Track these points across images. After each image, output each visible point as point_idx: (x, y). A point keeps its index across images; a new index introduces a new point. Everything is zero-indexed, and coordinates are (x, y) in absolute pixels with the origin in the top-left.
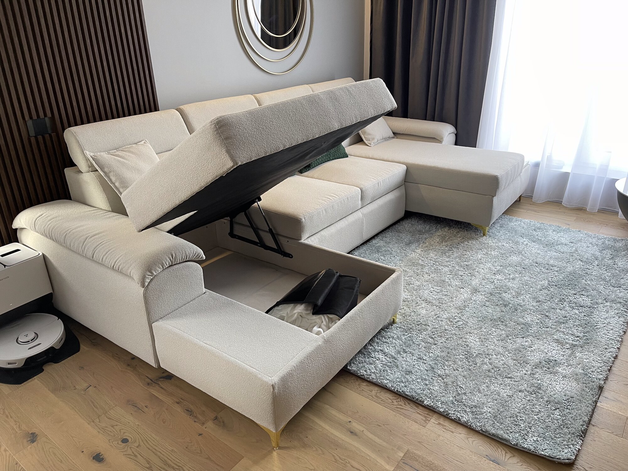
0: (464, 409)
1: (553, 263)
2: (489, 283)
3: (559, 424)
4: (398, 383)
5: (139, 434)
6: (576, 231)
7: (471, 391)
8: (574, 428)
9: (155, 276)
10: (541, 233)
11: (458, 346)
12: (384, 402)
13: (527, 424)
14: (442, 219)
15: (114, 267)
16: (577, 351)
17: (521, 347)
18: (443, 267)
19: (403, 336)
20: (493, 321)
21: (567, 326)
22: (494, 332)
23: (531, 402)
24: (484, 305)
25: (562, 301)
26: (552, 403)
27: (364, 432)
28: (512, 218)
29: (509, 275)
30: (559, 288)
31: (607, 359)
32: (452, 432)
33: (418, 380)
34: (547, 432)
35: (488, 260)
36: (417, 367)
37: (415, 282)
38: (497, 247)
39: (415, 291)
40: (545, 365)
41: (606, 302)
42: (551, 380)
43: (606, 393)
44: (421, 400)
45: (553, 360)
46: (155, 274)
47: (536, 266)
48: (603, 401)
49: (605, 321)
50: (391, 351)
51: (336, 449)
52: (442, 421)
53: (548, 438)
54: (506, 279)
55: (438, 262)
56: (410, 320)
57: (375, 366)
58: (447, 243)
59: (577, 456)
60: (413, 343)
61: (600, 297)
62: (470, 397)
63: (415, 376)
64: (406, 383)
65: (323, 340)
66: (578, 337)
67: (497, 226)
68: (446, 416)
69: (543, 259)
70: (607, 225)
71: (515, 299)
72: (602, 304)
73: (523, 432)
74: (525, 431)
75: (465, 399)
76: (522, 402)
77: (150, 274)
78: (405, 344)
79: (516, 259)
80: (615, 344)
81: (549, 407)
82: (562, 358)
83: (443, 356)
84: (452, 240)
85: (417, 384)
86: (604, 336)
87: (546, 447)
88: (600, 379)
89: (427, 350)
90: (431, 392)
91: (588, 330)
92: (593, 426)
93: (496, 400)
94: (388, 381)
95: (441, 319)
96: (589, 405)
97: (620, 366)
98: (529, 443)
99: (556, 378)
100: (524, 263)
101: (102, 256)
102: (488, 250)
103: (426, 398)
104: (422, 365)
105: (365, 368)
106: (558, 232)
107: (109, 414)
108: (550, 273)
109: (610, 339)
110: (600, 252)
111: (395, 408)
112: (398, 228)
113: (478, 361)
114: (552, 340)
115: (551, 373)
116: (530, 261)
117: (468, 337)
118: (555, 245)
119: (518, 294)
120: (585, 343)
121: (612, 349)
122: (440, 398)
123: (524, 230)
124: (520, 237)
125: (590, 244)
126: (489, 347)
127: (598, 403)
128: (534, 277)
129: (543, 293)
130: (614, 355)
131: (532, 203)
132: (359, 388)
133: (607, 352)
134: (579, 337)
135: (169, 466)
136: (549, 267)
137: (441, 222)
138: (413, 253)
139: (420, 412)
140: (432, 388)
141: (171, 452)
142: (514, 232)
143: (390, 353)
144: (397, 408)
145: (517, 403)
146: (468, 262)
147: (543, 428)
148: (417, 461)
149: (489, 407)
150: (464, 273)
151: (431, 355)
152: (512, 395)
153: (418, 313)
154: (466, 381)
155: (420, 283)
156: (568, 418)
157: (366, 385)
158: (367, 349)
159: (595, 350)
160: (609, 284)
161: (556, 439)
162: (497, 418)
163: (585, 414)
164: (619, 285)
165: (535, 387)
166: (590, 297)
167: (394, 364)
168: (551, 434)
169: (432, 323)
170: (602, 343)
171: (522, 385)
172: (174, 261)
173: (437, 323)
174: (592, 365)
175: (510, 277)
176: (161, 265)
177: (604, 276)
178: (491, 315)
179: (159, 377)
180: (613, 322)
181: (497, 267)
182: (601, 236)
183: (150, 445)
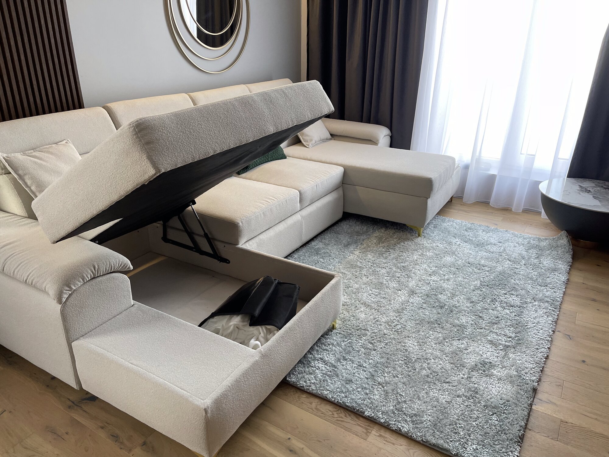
0: (404, 418)
1: (484, 263)
2: (425, 284)
3: (497, 430)
4: (339, 394)
6: (503, 231)
7: (411, 399)
8: (511, 433)
9: (74, 290)
10: (472, 234)
11: (397, 351)
12: (324, 414)
13: (466, 431)
14: (378, 220)
15: (27, 281)
16: (510, 352)
17: (458, 349)
18: (380, 269)
19: (343, 342)
20: (430, 324)
21: (499, 326)
22: (432, 335)
23: (469, 407)
24: (421, 308)
25: (493, 301)
26: (490, 407)
27: (304, 449)
28: (445, 219)
29: (444, 275)
30: (490, 288)
31: (539, 360)
32: (394, 444)
33: (359, 390)
34: (486, 439)
35: (423, 261)
36: (357, 375)
37: (353, 285)
38: (431, 247)
39: (354, 294)
40: (481, 368)
41: (534, 301)
42: (487, 383)
43: (539, 395)
44: (362, 411)
45: (488, 362)
46: (74, 288)
47: (469, 267)
48: (537, 404)
49: (535, 321)
50: (331, 358)
52: (383, 432)
53: (487, 446)
54: (441, 280)
55: (376, 263)
56: (350, 325)
57: (314, 376)
58: (383, 244)
60: (353, 349)
61: (529, 297)
62: (410, 405)
63: (355, 385)
65: (260, 355)
66: (510, 337)
67: (432, 227)
68: (388, 427)
69: (475, 259)
70: (531, 225)
71: (451, 300)
72: (531, 303)
73: (463, 441)
74: (465, 439)
75: (405, 408)
76: (461, 407)
77: (68, 289)
78: (345, 351)
79: (450, 259)
80: (546, 344)
81: (486, 411)
82: (496, 359)
83: (383, 362)
84: (388, 241)
85: (357, 394)
86: (534, 335)
88: (533, 381)
89: (367, 356)
90: (372, 402)
91: (519, 330)
92: (530, 430)
93: (435, 407)
94: (328, 392)
95: (380, 323)
96: (525, 409)
97: (551, 366)
98: (469, 453)
99: (492, 381)
100: (457, 263)
101: (13, 269)
102: (423, 251)
103: (367, 408)
104: (362, 373)
105: (304, 379)
106: (487, 232)
107: (25, 443)
108: (482, 274)
109: (540, 339)
110: (526, 251)
111: (336, 421)
112: (336, 229)
113: (417, 367)
114: (486, 341)
115: (487, 376)
116: (463, 261)
117: (407, 341)
118: (485, 245)
119: (453, 295)
120: (517, 344)
121: (543, 349)
122: (380, 408)
123: (456, 231)
124: (453, 238)
125: (517, 243)
126: (427, 351)
127: (533, 405)
128: (467, 277)
129: (476, 293)
130: (546, 355)
131: (462, 204)
132: (299, 400)
133: (538, 353)
134: (511, 337)
136: (480, 267)
137: (377, 223)
138: (351, 254)
139: (360, 424)
140: (372, 397)
142: (447, 233)
143: (330, 361)
144: (338, 420)
145: (456, 410)
146: (404, 263)
147: (481, 435)
149: (429, 415)
150: (401, 275)
151: (371, 361)
152: (451, 401)
153: (357, 318)
154: (406, 389)
155: (359, 285)
156: (506, 423)
157: (305, 397)
158: (307, 358)
159: (527, 350)
160: (536, 283)
161: (495, 446)
162: (437, 426)
163: (522, 418)
164: (546, 284)
165: (472, 391)
166: (519, 297)
167: (334, 372)
168: (490, 441)
169: (371, 327)
170: (533, 343)
171: (460, 390)
172: (97, 273)
173: (376, 327)
174: (525, 366)
175: (445, 278)
176: (81, 278)
177: (531, 275)
178: (428, 317)
179: (81, 399)
180: (542, 321)
181: (432, 268)
182: (527, 236)
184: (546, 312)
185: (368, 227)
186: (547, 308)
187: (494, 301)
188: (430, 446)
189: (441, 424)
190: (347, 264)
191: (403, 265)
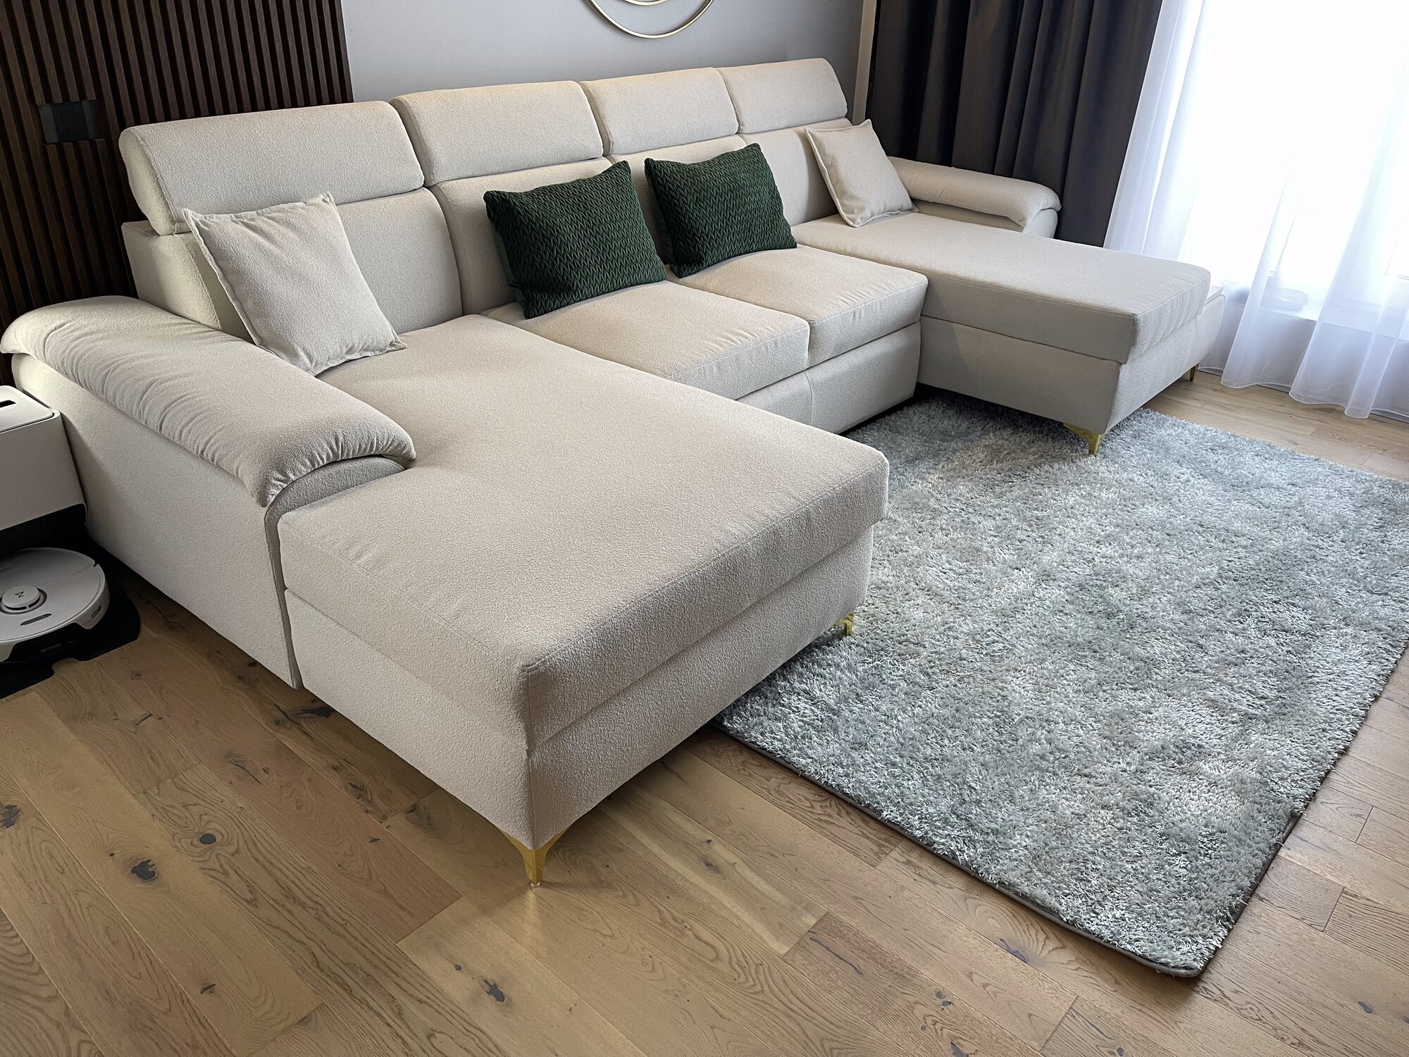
0: (969, 835)
1: (1240, 528)
2: (1081, 561)
3: (1181, 887)
4: (831, 767)
5: (241, 827)
6: (1308, 459)
7: (992, 798)
8: (1213, 899)
9: (293, 482)
10: (1225, 459)
11: (984, 696)
12: (793, 804)
13: (1105, 879)
14: (1000, 409)
15: (204, 453)
16: (1253, 730)
17: (1127, 709)
18: (981, 519)
19: (861, 664)
20: (1073, 648)
21: (1242, 671)
22: (1072, 673)
23: (1126, 833)
24: (1061, 611)
25: (1242, 614)
26: (1174, 839)
27: (736, 867)
28: (1165, 419)
29: (1132, 546)
30: (1242, 585)
31: (1322, 754)
32: (934, 883)
33: (878, 765)
34: (1148, 901)
35: (1089, 510)
37: (910, 547)
38: (1116, 481)
39: (908, 566)
40: (1174, 755)
41: (1346, 625)
42: (1181, 787)
43: (1304, 829)
44: (877, 807)
45: (1194, 745)
46: (293, 477)
47: (1199, 533)
48: (1293, 847)
49: (1335, 668)
50: (828, 694)
51: (668, 898)
52: (914, 857)
53: (1149, 916)
54: (1122, 556)
55: (973, 505)
56: (884, 632)
57: (785, 724)
58: (1001, 464)
59: (1209, 962)
61: (1334, 614)
62: (988, 810)
63: (872, 755)
64: (848, 769)
66: (1263, 698)
67: (1126, 434)
68: (927, 847)
69: (1218, 517)
70: (1384, 450)
71: (1135, 602)
72: (1335, 629)
73: (1094, 897)
74: (1098, 895)
75: (976, 815)
76: (1105, 830)
77: (280, 476)
78: (863, 683)
79: (1154, 512)
80: (1347, 722)
81: (1163, 846)
82: (1216, 741)
83: (944, 716)
84: (1014, 458)
85: (872, 772)
86: (1325, 700)
87: (1141, 935)
88: (1295, 798)
89: (911, 700)
90: (902, 792)
91: (1291, 684)
92: (1261, 899)
93: (1046, 822)
94: (809, 761)
95: (955, 634)
96: (1259, 853)
97: (1349, 772)
98: (1103, 923)
99: (1193, 785)
100: (1171, 523)
101: (180, 428)
102: (1094, 488)
103: (889, 804)
105: (763, 728)
106: (1266, 459)
107: (181, 780)
108: (1228, 551)
109: (1337, 710)
110: (1354, 511)
111: (816, 821)
112: (895, 421)
113: (1021, 734)
114: (1201, 701)
115: (1185, 773)
116: (1188, 519)
117: (1010, 678)
118: (1253, 488)
119: (1144, 592)
120: (1276, 713)
121: (1338, 732)
122: (919, 808)
123: (1186, 449)
124: (1175, 464)
125: (1335, 490)
126: (1053, 704)
127: (1281, 850)
128: (1189, 557)
129: (1201, 593)
130: (1341, 747)
131: (1219, 387)
132: (743, 769)
133: (1325, 739)
134: (1265, 698)
135: (295, 899)
136: (1228, 536)
137: (996, 415)
138: (918, 481)
139: (868, 834)
140: (905, 783)
141: (304, 872)
142: (1162, 452)
143: (826, 698)
144: (820, 820)
145: (1092, 833)
146: (1042, 511)
147: (1140, 892)
148: (843, 937)
149: (1027, 836)
150: (1028, 536)
151: (917, 710)
152: (1084, 814)
154: (985, 776)
155: (922, 550)
156: (1205, 876)
157: (759, 764)
158: (774, 687)
159: (1298, 731)
160: (1362, 585)
161: (1167, 920)
162: (1040, 861)
163: (1246, 871)
164: (1385, 590)
165: (1140, 800)
166: (1310, 612)
167: (830, 723)
168: (1158, 908)
169: (933, 641)
170: (1316, 717)
171: (1112, 794)
172: (340, 452)
173: (945, 642)
174: (1282, 764)
175: (1132, 552)
176: (309, 459)
177: (1353, 566)
178: (1072, 633)
179: (304, 710)
180: (1353, 672)
181: (1107, 528)
182: (1366, 476)
183: (261, 853)
184: (1368, 653)
185: (973, 423)
188: (1015, 897)
189: (1051, 857)
190: (905, 501)
191: (1039, 514)
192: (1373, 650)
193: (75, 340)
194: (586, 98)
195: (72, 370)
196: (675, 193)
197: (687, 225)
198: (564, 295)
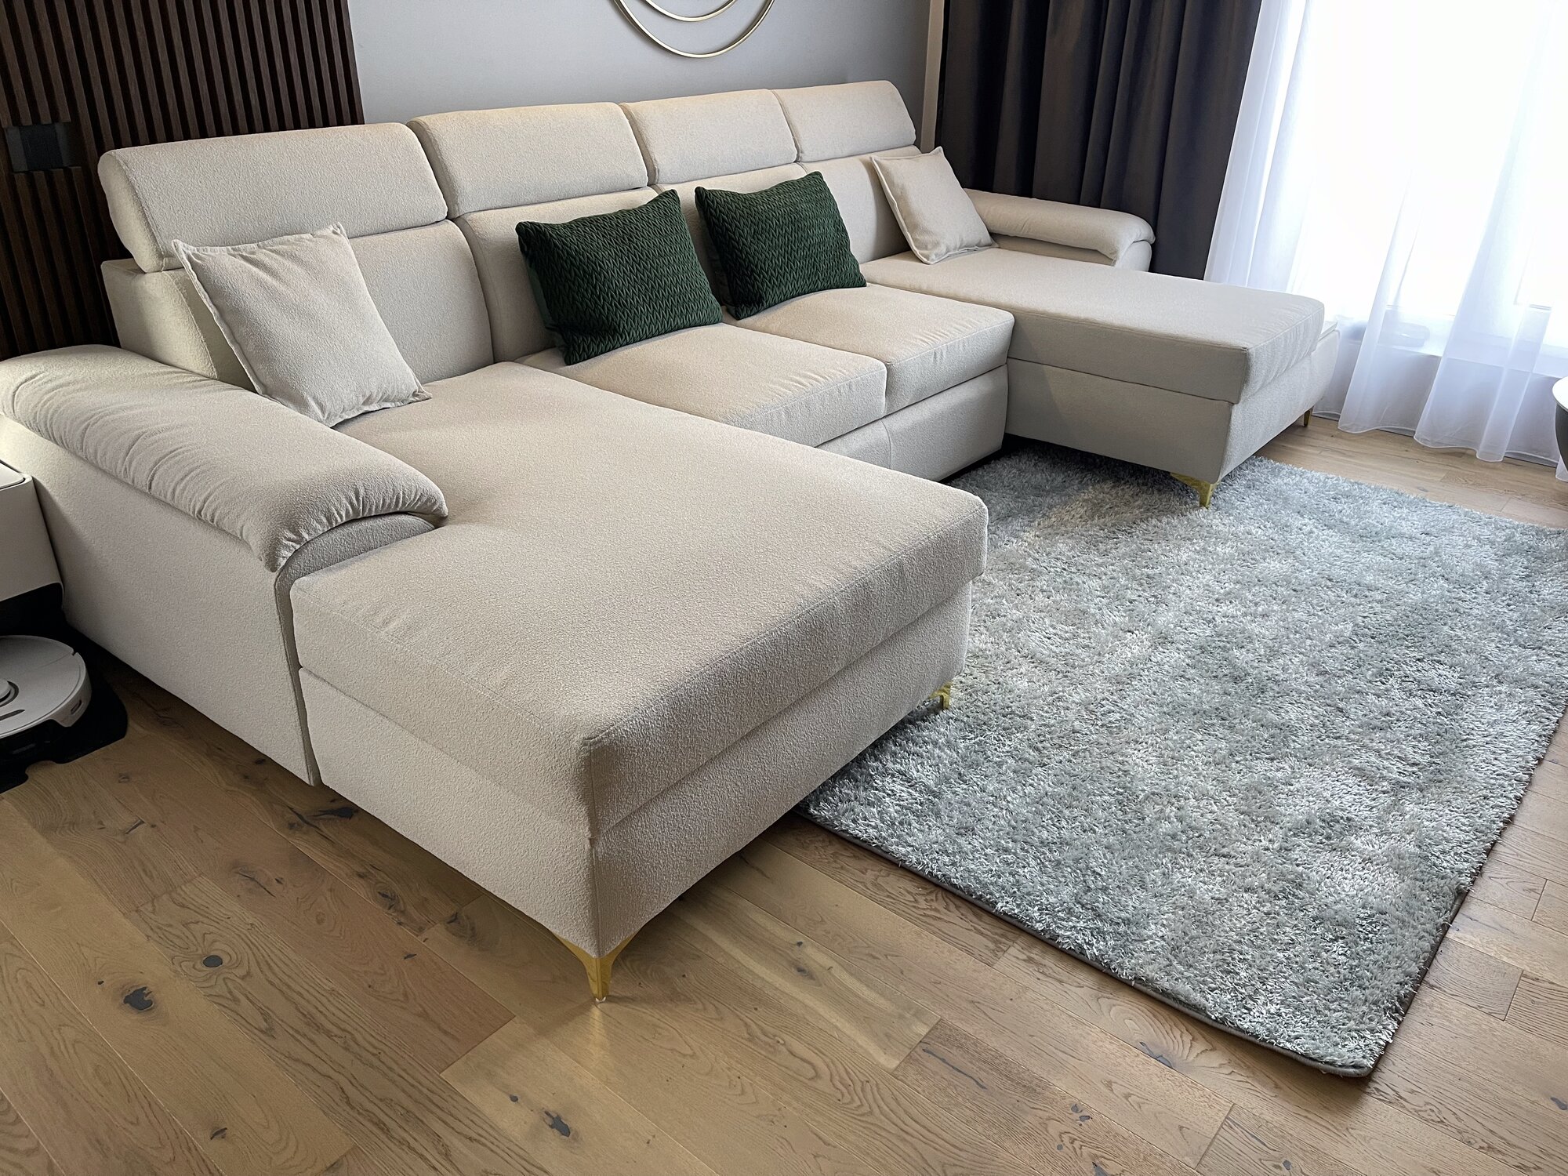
0: (1097, 926)
1: (1372, 582)
2: (1201, 621)
3: (1342, 976)
4: (936, 855)
5: (252, 947)
6: (1441, 506)
7: (1121, 885)
8: (1378, 988)
9: (307, 542)
10: (1350, 508)
11: (1102, 771)
12: (894, 899)
13: (1255, 970)
14: (1097, 459)
15: (202, 513)
16: (1407, 800)
17: (1264, 781)
18: (1085, 578)
19: (962, 741)
20: (1198, 716)
21: (1388, 735)
22: (1200, 743)
23: (1274, 918)
24: (1182, 676)
25: (1383, 674)
26: (1329, 922)
27: (833, 971)
28: (1281, 467)
29: (1256, 604)
30: (1381, 643)
31: (1485, 823)
32: (1061, 982)
33: (988, 851)
34: (1306, 994)
35: (1205, 566)
37: (1009, 611)
38: (1232, 535)
39: (1007, 632)
40: (1321, 831)
41: (1499, 682)
42: (1332, 866)
43: (1472, 907)
44: (990, 898)
45: (1342, 818)
46: (307, 537)
47: (1328, 588)
48: (1463, 928)
49: (1492, 730)
50: (926, 775)
51: (756, 1009)
52: (1036, 953)
53: (1308, 1010)
54: (1245, 615)
55: (1075, 564)
56: (985, 704)
57: (879, 809)
58: (1104, 519)
59: (1379, 1060)
61: (1485, 671)
62: (1116, 898)
63: (980, 840)
64: (954, 857)
66: (1414, 764)
67: (1239, 485)
68: (1050, 941)
69: (1347, 570)
70: (1522, 495)
71: (1264, 664)
72: (1487, 687)
73: (1244, 991)
74: (1249, 988)
75: (1103, 903)
76: (1251, 916)
77: (293, 536)
78: (966, 761)
79: (1277, 566)
80: (1510, 788)
81: (1318, 931)
82: (1366, 814)
83: (1059, 795)
84: (1117, 513)
85: (982, 860)
86: (1484, 765)
87: (1300, 1031)
88: (1460, 872)
89: (1021, 779)
90: (1018, 881)
91: (1444, 748)
92: (1432, 987)
93: (1183, 909)
94: (910, 849)
95: (1065, 704)
96: (1426, 934)
97: (1518, 844)
98: (1255, 1020)
99: (1345, 863)
100: (1296, 578)
101: (173, 485)
102: (1207, 543)
103: (1003, 894)
105: (854, 814)
106: (1395, 507)
107: (179, 894)
108: (1362, 606)
109: (1497, 775)
110: (1496, 560)
111: (921, 917)
113: (1148, 812)
114: (1346, 769)
115: (1335, 850)
116: (1314, 573)
117: (1131, 752)
118: (1383, 538)
119: (1273, 654)
120: (1431, 780)
121: (1501, 800)
122: (1038, 898)
123: (1306, 498)
124: (1295, 515)
125: (1474, 539)
126: (1181, 778)
127: (1450, 931)
128: (1320, 613)
129: (1336, 653)
130: (1506, 815)
131: (1335, 433)
132: (835, 862)
133: (1487, 807)
134: (1417, 765)
135: (319, 1028)
136: (1361, 590)
137: (1095, 467)
138: (1013, 539)
139: (981, 929)
140: (1020, 870)
141: (328, 996)
142: (1280, 502)
143: (925, 780)
144: (925, 915)
145: (1236, 919)
146: (1152, 568)
147: (1296, 984)
148: (961, 1047)
149: (1163, 925)
150: (1139, 596)
151: (1028, 789)
152: (1225, 899)
153: (1007, 688)
154: (1111, 860)
155: (1022, 613)
156: (1367, 963)
157: (852, 855)
158: (865, 768)
159: (1457, 799)
160: (1512, 640)
161: (1329, 1014)
162: (1180, 952)
163: (1413, 955)
164: (1539, 644)
165: (1288, 881)
166: (1459, 669)
167: (931, 807)
168: (1317, 1001)
169: (1041, 712)
170: (1475, 784)
171: (1256, 876)
172: (361, 508)
173: (1054, 714)
174: (1443, 836)
175: (1256, 610)
176: (325, 516)
177: (1501, 619)
178: (1196, 700)
179: (320, 811)
180: (1512, 733)
181: (1227, 585)
182: (1506, 522)
183: (274, 974)
184: (1527, 712)
185: (1069, 476)
186: (1532, 701)
187: (1385, 674)
188: (1154, 994)
189: (1191, 948)
190: (999, 562)
191: (1150, 572)
192: (1531, 709)
193: (48, 392)
194: (627, 120)
195: (46, 427)
196: (731, 226)
197: (744, 261)
198: (609, 338)
